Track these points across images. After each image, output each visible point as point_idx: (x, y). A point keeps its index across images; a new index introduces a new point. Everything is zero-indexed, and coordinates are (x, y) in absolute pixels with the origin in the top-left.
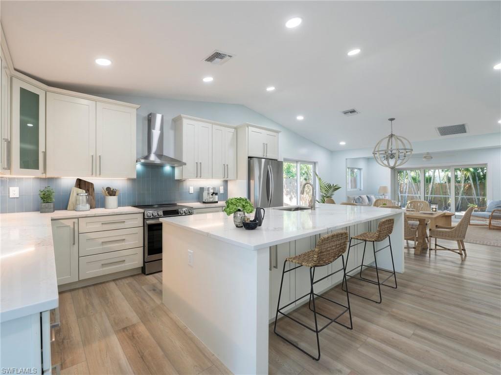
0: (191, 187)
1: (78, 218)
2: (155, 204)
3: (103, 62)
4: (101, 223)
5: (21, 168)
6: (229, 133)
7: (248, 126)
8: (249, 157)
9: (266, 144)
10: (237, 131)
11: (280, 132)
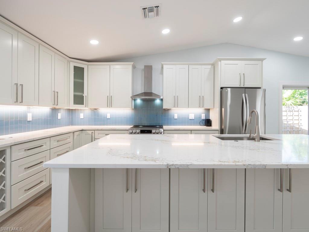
0: (175, 115)
1: (94, 130)
2: (140, 125)
3: (94, 42)
4: (105, 134)
5: (74, 104)
6: (206, 70)
7: (220, 60)
8: (221, 88)
9: (244, 74)
10: (214, 67)
11: (265, 59)
